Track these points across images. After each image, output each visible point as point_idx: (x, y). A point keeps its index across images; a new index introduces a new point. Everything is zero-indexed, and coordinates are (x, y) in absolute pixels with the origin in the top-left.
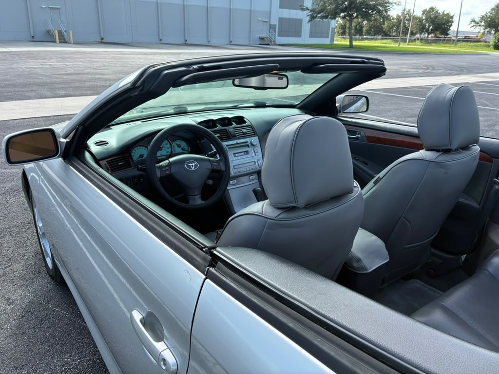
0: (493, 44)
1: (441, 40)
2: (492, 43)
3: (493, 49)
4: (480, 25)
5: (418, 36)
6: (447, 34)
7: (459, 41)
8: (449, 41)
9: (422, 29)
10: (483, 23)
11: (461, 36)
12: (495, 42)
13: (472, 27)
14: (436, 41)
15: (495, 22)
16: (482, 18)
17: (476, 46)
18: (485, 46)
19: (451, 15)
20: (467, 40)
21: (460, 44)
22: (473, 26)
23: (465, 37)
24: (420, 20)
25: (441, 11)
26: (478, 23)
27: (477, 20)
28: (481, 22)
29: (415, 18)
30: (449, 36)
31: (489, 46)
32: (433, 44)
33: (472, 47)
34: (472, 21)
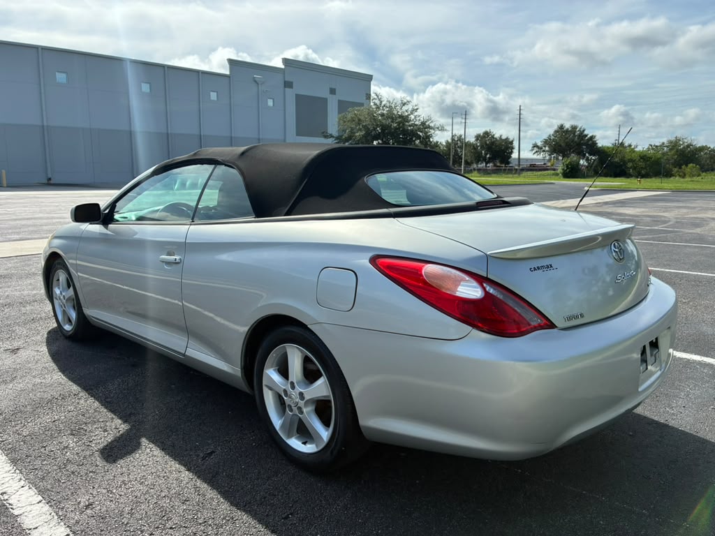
0: (562, 171)
1: (501, 170)
2: (560, 170)
3: (562, 178)
4: (544, 151)
5: (475, 166)
6: (508, 163)
7: (522, 170)
8: (511, 171)
9: (479, 158)
10: (547, 149)
11: (524, 164)
12: (563, 169)
13: (534, 153)
14: (497, 171)
15: (560, 146)
16: (546, 142)
17: (544, 175)
18: (553, 174)
19: (511, 140)
20: (533, 168)
21: (525, 174)
22: (536, 152)
23: (531, 165)
24: (474, 147)
25: (497, 136)
26: (541, 148)
27: (539, 144)
28: (545, 147)
29: (468, 145)
30: (511, 165)
31: (557, 175)
32: (493, 175)
33: (538, 177)
34: (534, 147)
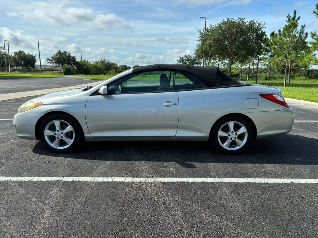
0: (63, 72)
1: (32, 70)
2: (62, 71)
3: (64, 75)
4: (53, 62)
5: (15, 67)
6: (34, 67)
7: (43, 70)
8: (37, 71)
9: (18, 64)
10: (54, 61)
11: (43, 68)
12: (64, 71)
13: (48, 63)
14: (29, 71)
15: (60, 60)
16: (53, 58)
17: (54, 73)
18: (59, 73)
19: (34, 56)
20: (46, 70)
21: (44, 72)
22: (49, 62)
23: (45, 68)
24: (15, 58)
25: (26, 53)
26: (51, 61)
27: (50, 59)
28: (53, 60)
29: (11, 57)
30: (36, 68)
31: (61, 73)
32: (27, 73)
33: (52, 74)
34: (48, 60)
